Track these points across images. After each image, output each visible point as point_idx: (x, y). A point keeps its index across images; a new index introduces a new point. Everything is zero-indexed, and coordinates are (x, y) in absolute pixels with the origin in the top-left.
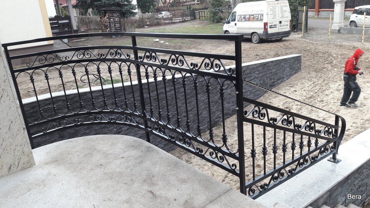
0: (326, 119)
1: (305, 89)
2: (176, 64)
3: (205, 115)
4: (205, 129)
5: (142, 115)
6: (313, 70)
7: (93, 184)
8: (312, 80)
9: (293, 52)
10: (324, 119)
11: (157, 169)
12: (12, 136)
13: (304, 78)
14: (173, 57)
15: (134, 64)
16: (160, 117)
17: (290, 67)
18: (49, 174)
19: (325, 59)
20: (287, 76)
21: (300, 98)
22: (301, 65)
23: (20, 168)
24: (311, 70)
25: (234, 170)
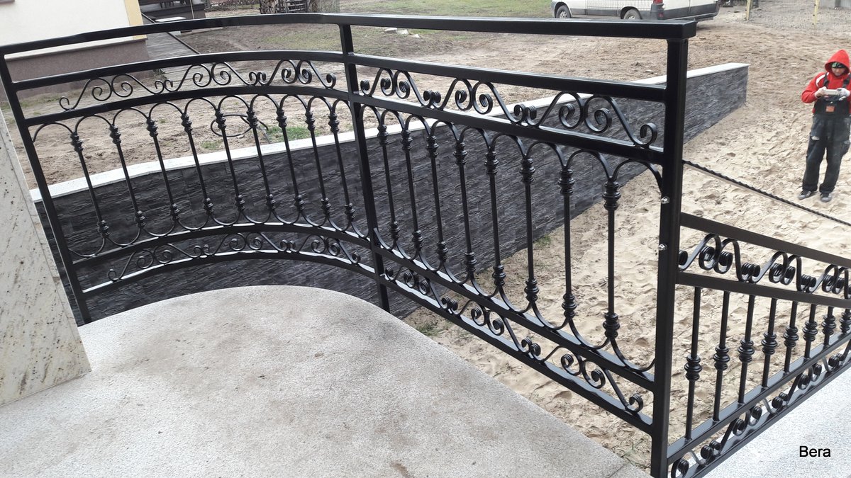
0: (809, 225)
1: (755, 150)
2: (469, 107)
3: (512, 214)
4: (510, 249)
5: (369, 239)
6: (775, 101)
7: (240, 436)
8: (774, 127)
9: (726, 58)
10: (805, 226)
11: (412, 395)
12: (24, 300)
13: (753, 122)
14: (461, 86)
15: (347, 103)
16: (417, 249)
17: (721, 95)
18: (126, 400)
19: (805, 75)
20: (710, 118)
21: (744, 173)
22: (745, 91)
23: (49, 381)
24: (771, 101)
25: (635, 413)
